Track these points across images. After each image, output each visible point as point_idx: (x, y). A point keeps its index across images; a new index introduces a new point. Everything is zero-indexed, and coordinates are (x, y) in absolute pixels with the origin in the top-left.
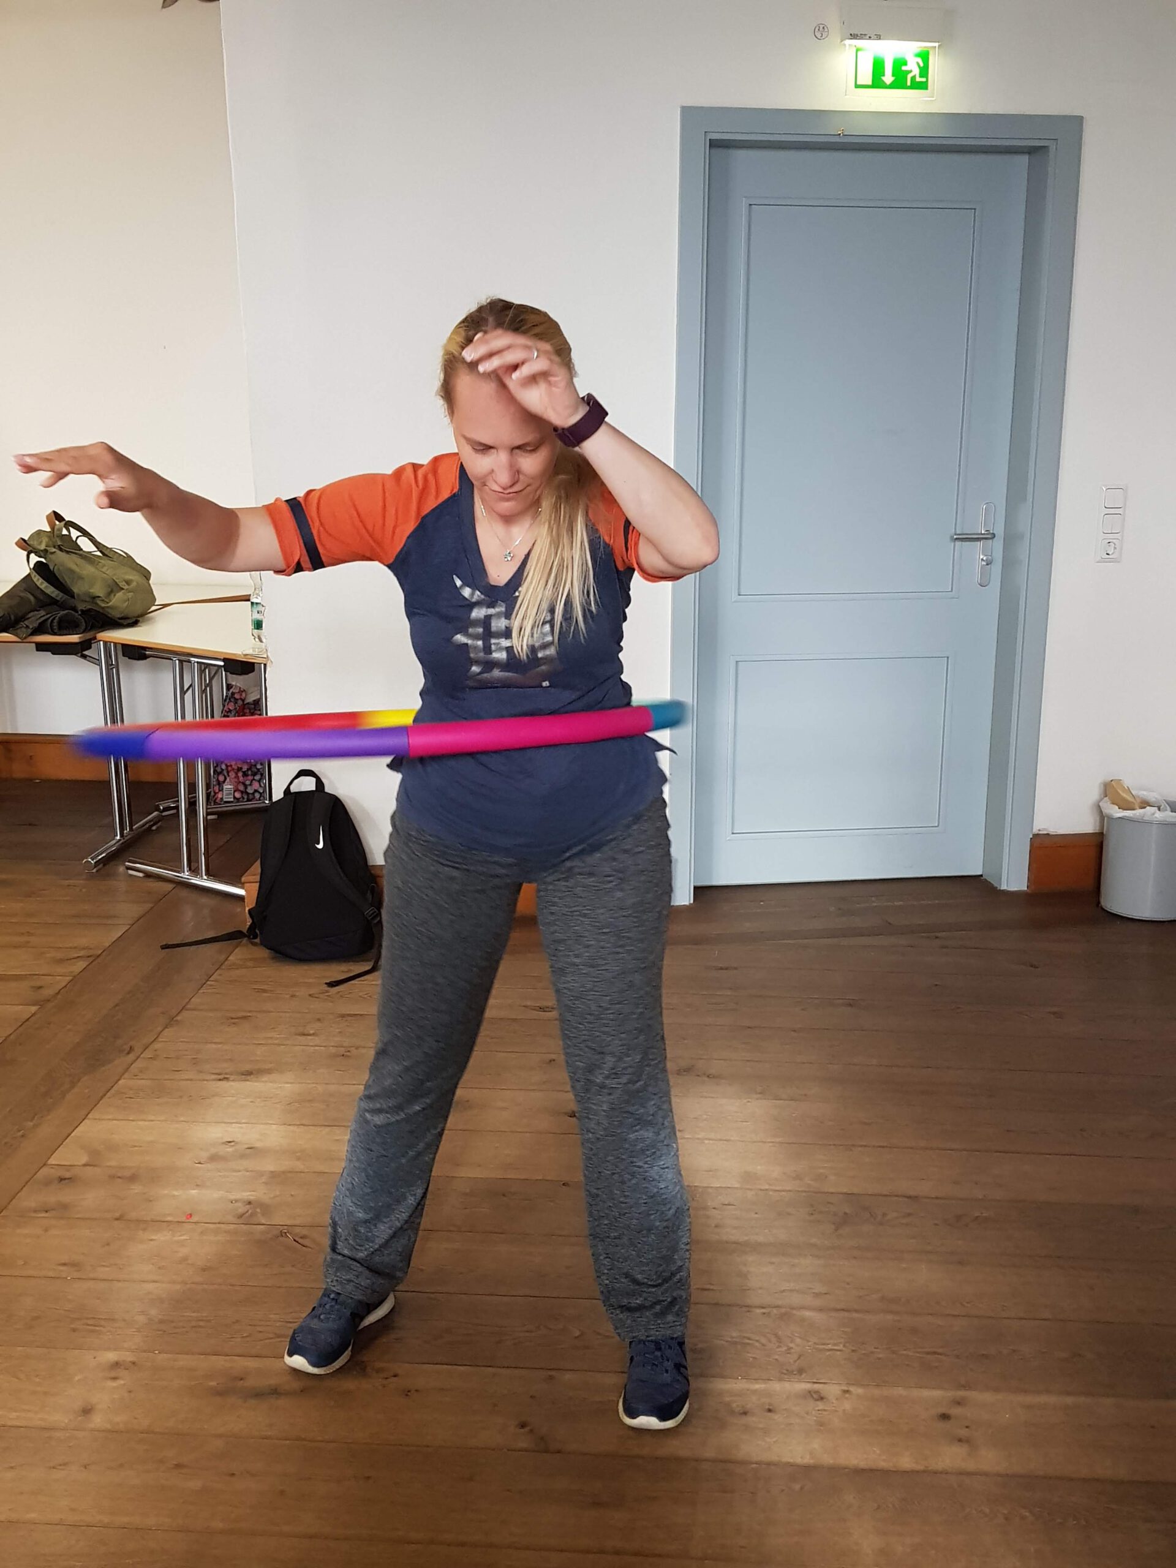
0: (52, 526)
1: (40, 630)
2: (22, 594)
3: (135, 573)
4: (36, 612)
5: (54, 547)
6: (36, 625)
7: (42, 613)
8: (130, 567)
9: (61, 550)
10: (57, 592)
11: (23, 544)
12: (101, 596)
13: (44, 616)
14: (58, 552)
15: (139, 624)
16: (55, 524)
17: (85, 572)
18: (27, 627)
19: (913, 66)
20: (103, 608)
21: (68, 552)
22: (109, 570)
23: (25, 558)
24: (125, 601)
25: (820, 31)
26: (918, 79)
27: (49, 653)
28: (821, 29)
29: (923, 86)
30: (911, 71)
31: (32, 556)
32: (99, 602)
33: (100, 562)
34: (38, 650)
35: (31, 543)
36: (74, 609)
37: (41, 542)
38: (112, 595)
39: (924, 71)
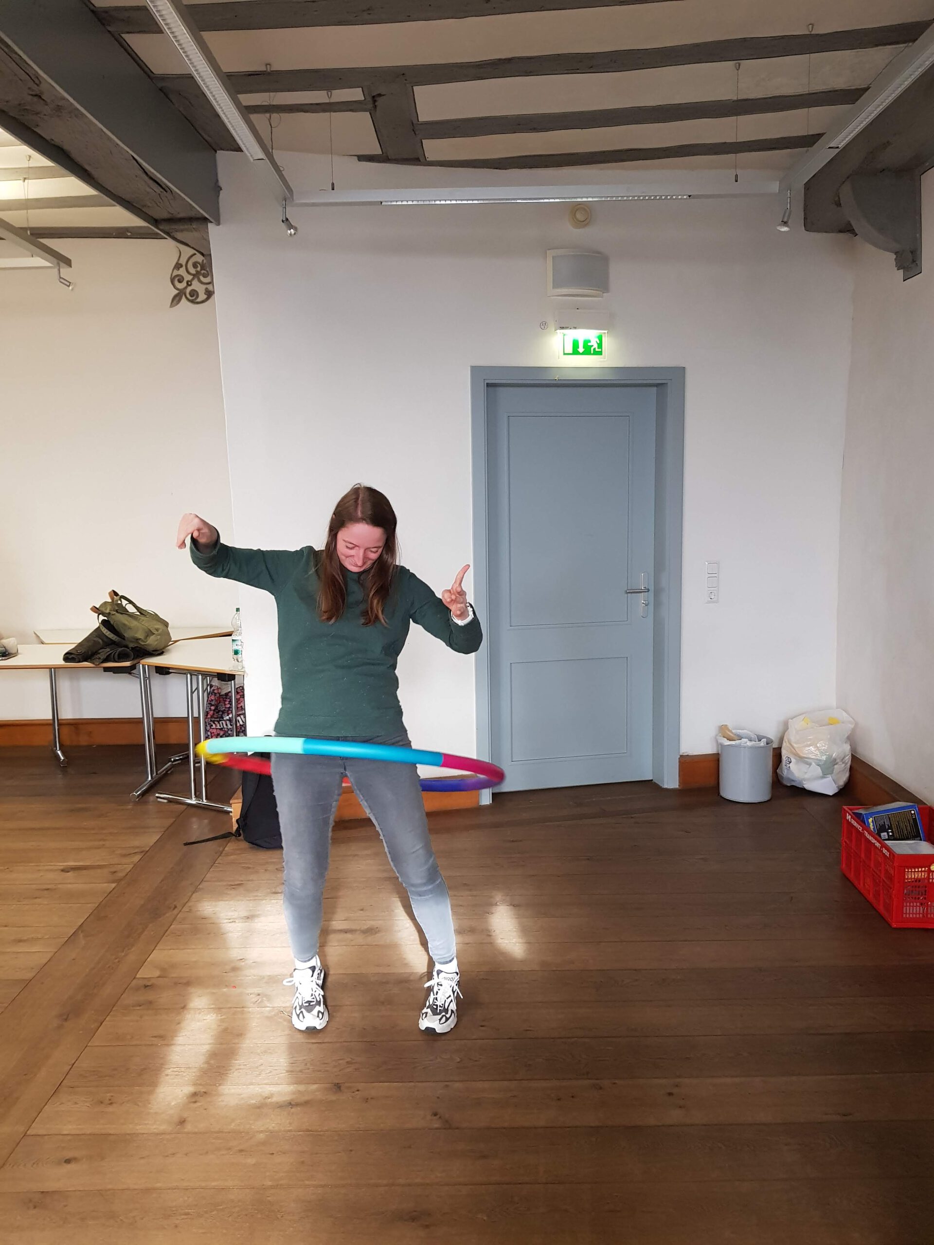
0: (112, 599)
1: (106, 660)
2: (95, 639)
3: (159, 623)
4: (103, 650)
5: (114, 611)
6: (105, 657)
7: (108, 650)
8: (157, 620)
9: (117, 612)
10: (116, 637)
11: (95, 609)
12: (140, 637)
13: (109, 652)
14: (117, 614)
15: (164, 654)
16: (114, 598)
17: (132, 625)
18: (99, 658)
19: (594, 343)
20: (144, 645)
21: (121, 613)
22: (146, 623)
23: (97, 617)
24: (156, 641)
25: (544, 325)
26: (597, 350)
27: (112, 673)
28: (544, 324)
29: (600, 353)
30: (593, 346)
31: (100, 616)
32: (140, 642)
33: (140, 619)
34: (105, 671)
35: (101, 609)
36: (127, 647)
37: (107, 608)
38: (148, 637)
39: (600, 345)
